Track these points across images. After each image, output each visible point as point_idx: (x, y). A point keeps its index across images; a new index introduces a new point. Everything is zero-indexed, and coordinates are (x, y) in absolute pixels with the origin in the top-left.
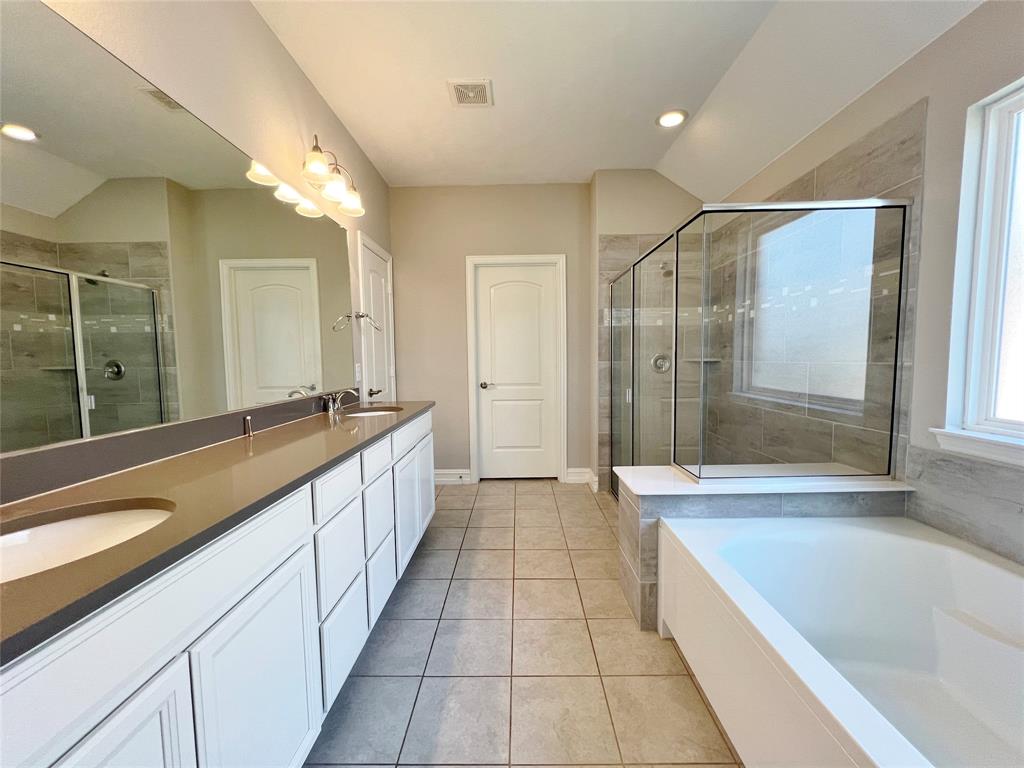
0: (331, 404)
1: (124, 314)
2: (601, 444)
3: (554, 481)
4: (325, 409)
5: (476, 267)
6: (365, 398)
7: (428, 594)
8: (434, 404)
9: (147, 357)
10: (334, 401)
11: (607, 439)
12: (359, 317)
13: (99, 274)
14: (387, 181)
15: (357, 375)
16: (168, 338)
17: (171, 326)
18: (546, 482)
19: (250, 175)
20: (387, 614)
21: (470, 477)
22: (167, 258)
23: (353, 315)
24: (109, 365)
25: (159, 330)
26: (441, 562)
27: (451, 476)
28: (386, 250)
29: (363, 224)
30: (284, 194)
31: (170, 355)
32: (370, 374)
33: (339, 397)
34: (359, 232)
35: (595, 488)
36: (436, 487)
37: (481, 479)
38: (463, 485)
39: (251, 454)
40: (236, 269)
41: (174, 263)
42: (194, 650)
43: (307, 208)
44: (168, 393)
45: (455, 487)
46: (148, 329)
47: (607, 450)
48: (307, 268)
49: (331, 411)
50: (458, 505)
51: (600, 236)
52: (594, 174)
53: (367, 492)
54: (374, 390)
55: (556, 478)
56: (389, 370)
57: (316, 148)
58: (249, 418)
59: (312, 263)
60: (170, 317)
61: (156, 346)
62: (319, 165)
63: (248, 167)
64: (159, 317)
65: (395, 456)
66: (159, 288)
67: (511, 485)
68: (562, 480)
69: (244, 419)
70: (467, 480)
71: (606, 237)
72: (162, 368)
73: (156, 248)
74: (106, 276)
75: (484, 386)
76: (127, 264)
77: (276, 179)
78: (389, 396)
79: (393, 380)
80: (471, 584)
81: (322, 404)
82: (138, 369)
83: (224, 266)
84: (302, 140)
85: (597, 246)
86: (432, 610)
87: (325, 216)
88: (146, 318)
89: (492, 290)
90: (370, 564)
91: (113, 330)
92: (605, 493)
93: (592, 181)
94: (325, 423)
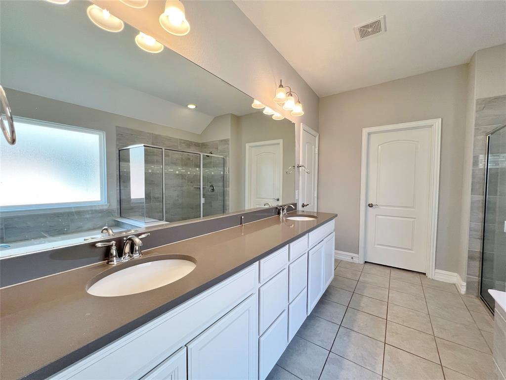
0: (281, 212)
1: (216, 167)
2: (471, 258)
3: (422, 276)
4: (279, 213)
5: (369, 134)
6: (300, 208)
7: (325, 330)
8: (336, 215)
9: (221, 184)
10: (283, 209)
11: (478, 255)
12: (299, 167)
13: (210, 153)
14: (318, 95)
15: (296, 196)
16: (228, 176)
17: (229, 172)
18: (415, 274)
19: (253, 106)
20: (300, 334)
21: (359, 259)
22: (229, 145)
23: (296, 167)
24: (211, 186)
25: (225, 173)
26: (335, 311)
27: (346, 256)
28: (316, 131)
29: (303, 119)
30: (268, 111)
31: (228, 183)
32: (303, 196)
33: (286, 208)
34: (301, 123)
35: (463, 290)
36: (336, 260)
37: (366, 262)
38: (353, 263)
39: (243, 234)
40: (252, 147)
41: (231, 147)
42: (190, 347)
43: (277, 116)
44: (227, 198)
45: (348, 263)
46: (222, 173)
47: (477, 264)
48: (279, 144)
49: (281, 215)
50: (349, 276)
51: (477, 100)
52: (474, 54)
53: (291, 266)
54: (305, 204)
55: (425, 274)
56: (314, 193)
57: (281, 86)
58: (243, 217)
59: (281, 141)
60: (229, 168)
61: (224, 179)
62: (281, 94)
63: (252, 102)
64: (225, 168)
65: (310, 245)
66: (226, 157)
67: (387, 270)
68: (429, 275)
69: (241, 217)
70: (356, 260)
71: (484, 100)
72: (225, 188)
73: (226, 142)
74: (212, 153)
75: (371, 206)
76: (217, 148)
77: (263, 105)
78: (312, 208)
79: (316, 199)
80: (353, 334)
81: (278, 211)
82: (218, 188)
83: (247, 145)
84: (275, 83)
85: (473, 107)
86: (326, 342)
87: (285, 118)
88: (221, 169)
89: (380, 147)
90: (290, 306)
91: (213, 173)
92: (473, 296)
93: (471, 59)
94: (278, 221)
